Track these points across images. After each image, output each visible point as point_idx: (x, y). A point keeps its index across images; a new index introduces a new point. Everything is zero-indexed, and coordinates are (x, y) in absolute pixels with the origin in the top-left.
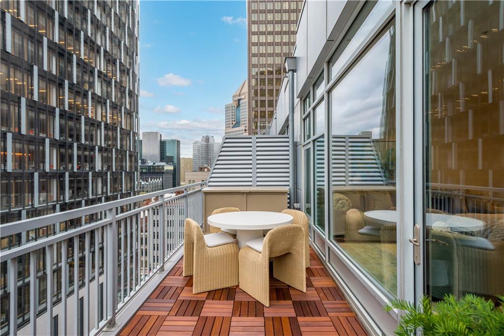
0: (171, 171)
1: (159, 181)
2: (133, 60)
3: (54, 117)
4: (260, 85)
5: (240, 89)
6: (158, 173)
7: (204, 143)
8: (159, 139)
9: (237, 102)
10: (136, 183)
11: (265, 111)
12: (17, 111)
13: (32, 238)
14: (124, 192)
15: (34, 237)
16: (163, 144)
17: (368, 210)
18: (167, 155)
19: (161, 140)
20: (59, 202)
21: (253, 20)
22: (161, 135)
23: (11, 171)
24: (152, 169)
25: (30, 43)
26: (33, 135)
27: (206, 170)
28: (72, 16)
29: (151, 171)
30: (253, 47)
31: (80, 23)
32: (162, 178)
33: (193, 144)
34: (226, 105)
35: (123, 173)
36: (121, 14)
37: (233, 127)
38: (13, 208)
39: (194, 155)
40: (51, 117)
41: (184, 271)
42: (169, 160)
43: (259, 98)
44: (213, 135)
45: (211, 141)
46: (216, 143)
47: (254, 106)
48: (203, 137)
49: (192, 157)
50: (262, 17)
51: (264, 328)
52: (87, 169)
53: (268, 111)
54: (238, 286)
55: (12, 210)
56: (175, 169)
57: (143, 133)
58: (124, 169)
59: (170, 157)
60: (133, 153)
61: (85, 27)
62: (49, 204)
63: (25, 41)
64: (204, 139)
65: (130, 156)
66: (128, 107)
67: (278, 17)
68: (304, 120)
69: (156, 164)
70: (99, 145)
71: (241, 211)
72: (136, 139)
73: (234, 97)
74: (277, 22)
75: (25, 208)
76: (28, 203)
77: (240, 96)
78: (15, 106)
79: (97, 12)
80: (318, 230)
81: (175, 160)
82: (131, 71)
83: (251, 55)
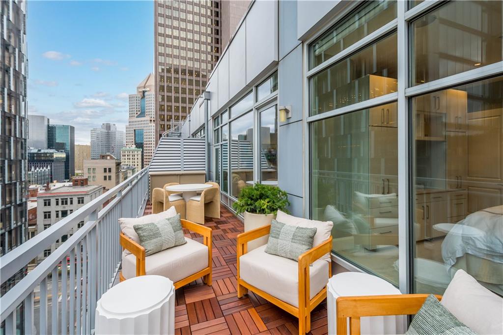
0: (63, 158)
1: (46, 170)
4: (167, 82)
5: (145, 81)
6: (45, 161)
7: (105, 131)
8: (46, 123)
9: (142, 94)
11: (172, 106)
14: (6, 182)
16: (51, 130)
17: (249, 180)
18: (57, 141)
19: (48, 125)
21: (159, 22)
22: (48, 120)
24: (36, 156)
27: (108, 158)
29: (35, 158)
30: (160, 47)
32: (51, 167)
33: (91, 131)
34: (130, 95)
35: (6, 161)
37: (137, 117)
39: (92, 142)
42: (60, 147)
43: (166, 94)
44: (114, 123)
45: (112, 129)
46: (118, 131)
47: (160, 100)
48: (103, 124)
49: (89, 144)
50: (168, 22)
53: (175, 106)
56: (67, 157)
58: (7, 157)
59: (61, 143)
60: (19, 140)
64: (105, 127)
65: (16, 142)
66: (12, 88)
67: (183, 25)
68: (215, 119)
69: (42, 151)
73: (138, 88)
74: (182, 29)
77: (145, 88)
80: (224, 193)
81: (68, 148)
82: (17, 50)
83: (157, 53)
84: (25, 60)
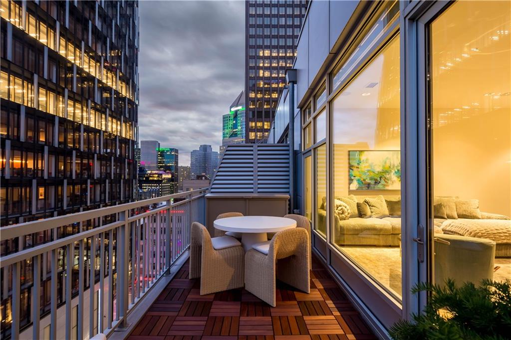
0: (169, 179)
2: (133, 71)
3: (54, 125)
6: (156, 181)
7: (202, 152)
8: (158, 148)
9: (234, 113)
10: (135, 190)
12: (16, 119)
13: (29, 245)
14: (122, 199)
15: (31, 243)
16: (161, 153)
19: (159, 150)
20: (57, 210)
21: (251, 34)
22: (159, 144)
23: (9, 178)
25: (30, 52)
26: (32, 142)
27: (204, 178)
28: (73, 27)
30: (251, 60)
31: (81, 33)
33: (191, 153)
34: (223, 116)
35: (122, 180)
36: (121, 25)
37: (230, 137)
38: (10, 215)
39: (192, 163)
40: (51, 125)
41: (190, 273)
42: (167, 169)
43: (256, 109)
44: (210, 145)
45: (208, 150)
46: (214, 152)
47: (251, 117)
48: (201, 146)
49: (189, 166)
50: (259, 31)
51: (271, 326)
52: (86, 176)
54: (244, 288)
55: (9, 217)
56: (173, 177)
57: (141, 142)
58: (123, 177)
60: (131, 161)
61: (85, 37)
62: (47, 211)
63: (26, 50)
64: (202, 148)
65: (129, 164)
66: (127, 116)
67: (274, 32)
68: (305, 129)
70: (98, 152)
71: (244, 216)
72: (135, 147)
74: (274, 37)
75: (23, 215)
76: (26, 210)
77: (237, 107)
78: (14, 113)
79: (98, 24)
80: (318, 234)
82: (131, 81)
83: (248, 67)
84: (137, 90)
